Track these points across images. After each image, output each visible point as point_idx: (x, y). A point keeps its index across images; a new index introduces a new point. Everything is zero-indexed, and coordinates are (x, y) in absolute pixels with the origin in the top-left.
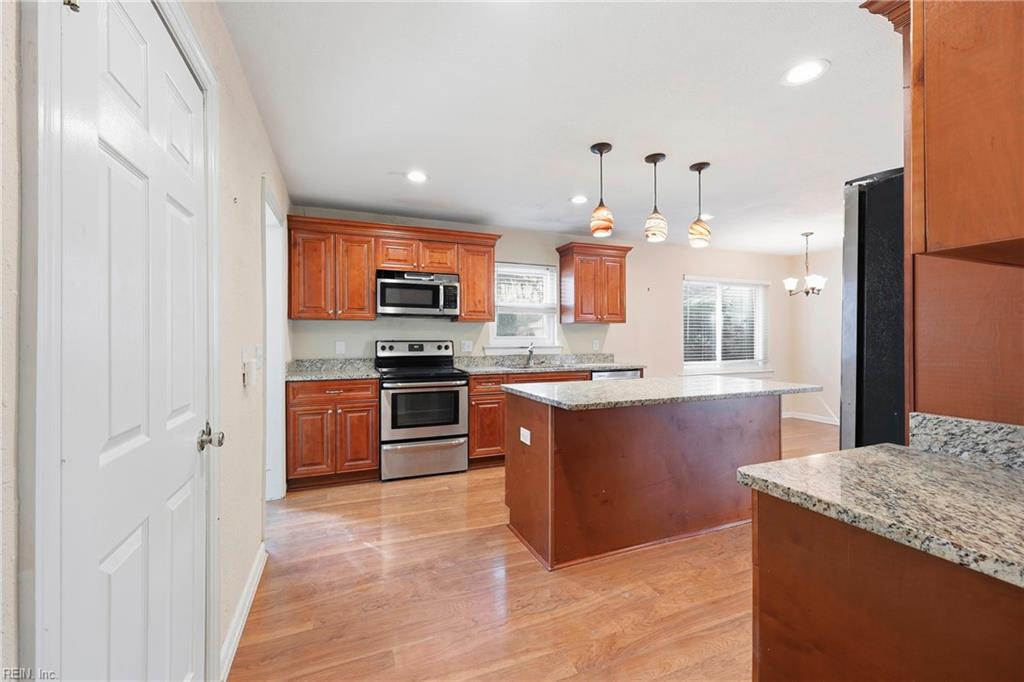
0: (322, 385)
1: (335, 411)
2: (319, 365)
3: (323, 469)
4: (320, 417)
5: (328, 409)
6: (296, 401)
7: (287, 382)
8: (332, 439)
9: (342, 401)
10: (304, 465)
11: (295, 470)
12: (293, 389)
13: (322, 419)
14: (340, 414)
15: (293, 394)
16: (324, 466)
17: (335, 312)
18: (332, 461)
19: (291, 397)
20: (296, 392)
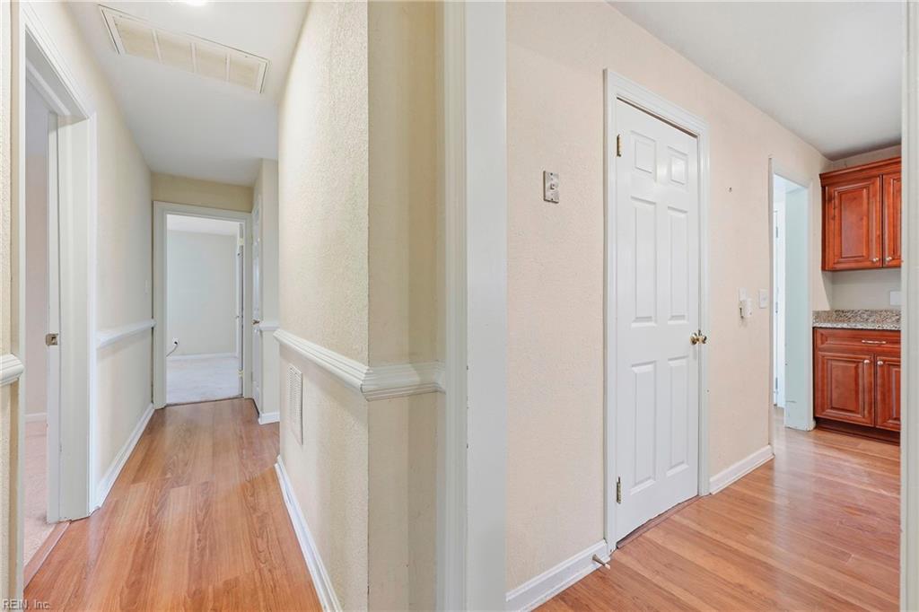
0: (857, 334)
1: (874, 363)
2: (865, 316)
3: (857, 418)
4: (854, 365)
5: (865, 359)
6: (823, 346)
7: (814, 328)
8: (870, 391)
9: (883, 353)
10: (833, 408)
11: (823, 410)
12: (822, 335)
13: (856, 368)
14: (881, 366)
15: (822, 340)
16: (859, 416)
17: (883, 260)
18: (870, 413)
19: (819, 342)
20: (824, 338)
